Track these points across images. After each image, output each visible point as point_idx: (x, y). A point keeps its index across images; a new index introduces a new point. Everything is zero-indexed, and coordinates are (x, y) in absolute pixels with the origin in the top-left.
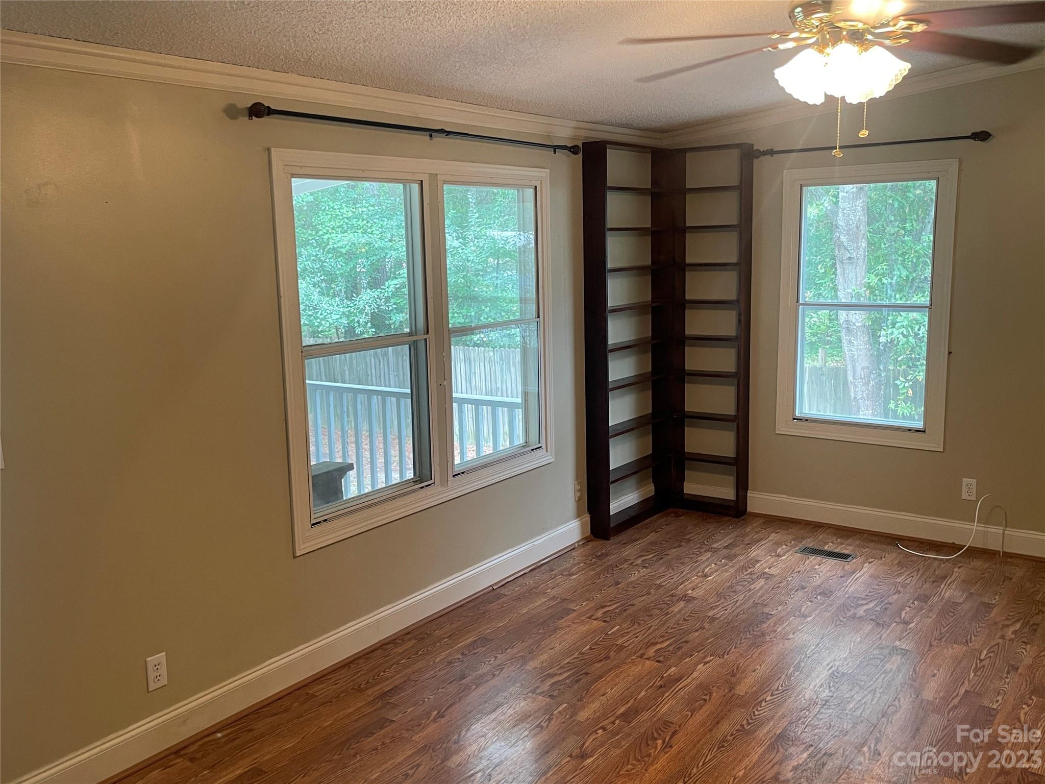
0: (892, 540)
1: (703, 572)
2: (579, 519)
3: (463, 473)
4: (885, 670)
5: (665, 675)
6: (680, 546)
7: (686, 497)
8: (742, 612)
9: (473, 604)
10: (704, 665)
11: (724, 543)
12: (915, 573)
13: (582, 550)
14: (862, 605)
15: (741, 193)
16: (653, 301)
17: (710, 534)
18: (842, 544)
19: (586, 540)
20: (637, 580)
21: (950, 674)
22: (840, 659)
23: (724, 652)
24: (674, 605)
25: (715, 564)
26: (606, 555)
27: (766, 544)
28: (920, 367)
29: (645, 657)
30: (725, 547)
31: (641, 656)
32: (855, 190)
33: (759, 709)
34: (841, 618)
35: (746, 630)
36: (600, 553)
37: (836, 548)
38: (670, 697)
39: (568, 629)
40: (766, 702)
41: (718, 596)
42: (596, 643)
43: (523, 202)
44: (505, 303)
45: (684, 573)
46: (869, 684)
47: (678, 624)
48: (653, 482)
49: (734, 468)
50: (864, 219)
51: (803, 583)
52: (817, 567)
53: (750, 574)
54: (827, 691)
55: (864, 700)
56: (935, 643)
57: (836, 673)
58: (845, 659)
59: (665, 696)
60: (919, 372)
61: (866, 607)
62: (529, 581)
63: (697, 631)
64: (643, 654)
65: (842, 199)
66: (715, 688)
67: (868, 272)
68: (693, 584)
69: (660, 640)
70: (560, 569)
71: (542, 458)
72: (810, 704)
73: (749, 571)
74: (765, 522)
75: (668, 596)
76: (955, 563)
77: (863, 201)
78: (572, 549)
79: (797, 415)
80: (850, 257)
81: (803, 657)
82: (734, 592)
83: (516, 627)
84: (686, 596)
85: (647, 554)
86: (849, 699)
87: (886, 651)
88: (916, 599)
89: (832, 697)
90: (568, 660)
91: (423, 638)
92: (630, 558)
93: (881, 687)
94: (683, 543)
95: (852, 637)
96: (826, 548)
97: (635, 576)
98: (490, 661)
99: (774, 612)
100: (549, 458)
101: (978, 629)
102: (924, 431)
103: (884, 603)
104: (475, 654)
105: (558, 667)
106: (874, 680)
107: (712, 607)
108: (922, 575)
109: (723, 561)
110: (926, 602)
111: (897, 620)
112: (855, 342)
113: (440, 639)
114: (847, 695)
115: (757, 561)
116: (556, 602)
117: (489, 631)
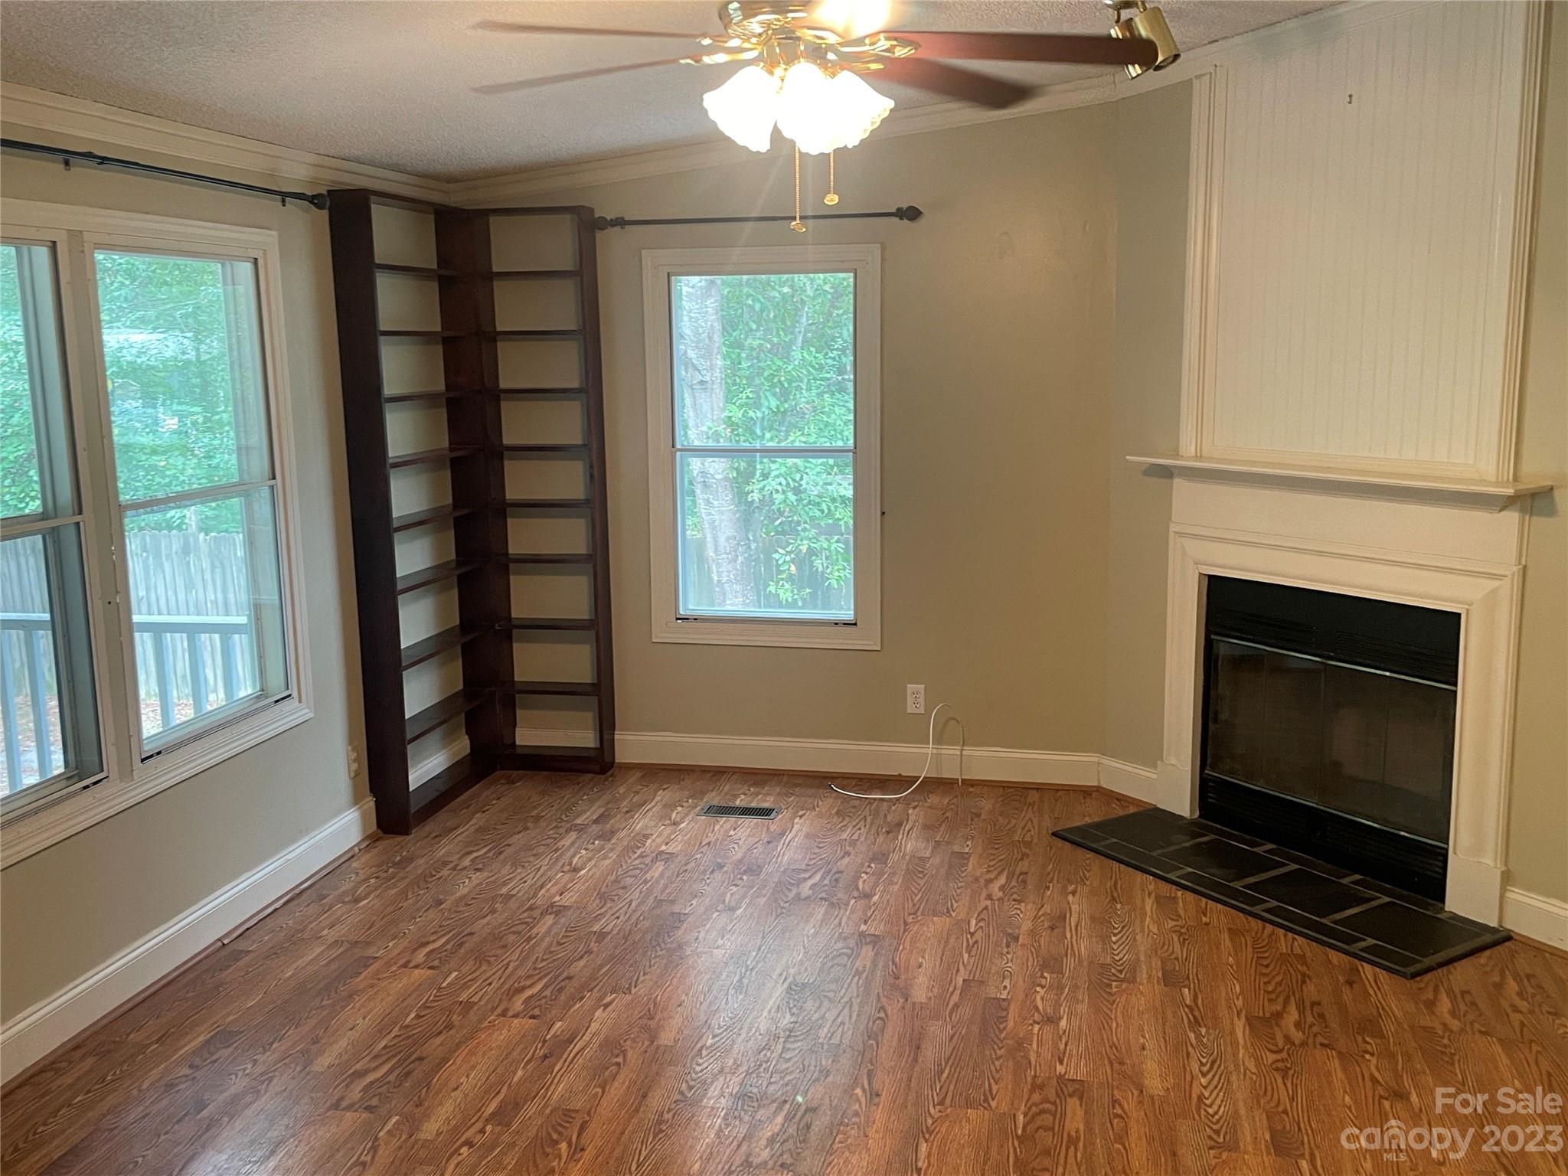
0: (821, 781)
1: (570, 864)
2: (357, 807)
3: (159, 753)
4: (857, 970)
5: (549, 1037)
6: (526, 829)
7: (519, 751)
8: (642, 918)
9: (191, 976)
10: (604, 1009)
11: (592, 814)
12: (862, 823)
13: (368, 856)
14: (805, 879)
15: (582, 281)
16: (451, 450)
17: (568, 805)
18: (758, 794)
19: (371, 840)
20: (470, 892)
21: (939, 960)
22: (795, 965)
23: (630, 985)
24: (538, 922)
25: (586, 849)
26: (411, 859)
27: (655, 807)
28: (802, 533)
29: (510, 1014)
30: (596, 821)
31: (504, 1014)
32: (703, 283)
33: (701, 1061)
34: (782, 904)
35: (654, 943)
36: (398, 858)
37: (751, 802)
38: (563, 1070)
39: (371, 992)
40: (707, 1049)
41: (601, 898)
42: (424, 1007)
43: (234, 284)
44: (145, 454)
45: (542, 871)
46: (841, 994)
47: (551, 952)
48: (467, 733)
49: (594, 700)
50: (718, 326)
51: (719, 860)
52: (732, 833)
53: (641, 856)
54: (788, 1015)
55: (839, 1020)
56: (910, 920)
57: (793, 987)
58: (802, 962)
59: (555, 1072)
60: (801, 540)
61: (810, 882)
62: (286, 921)
63: (581, 957)
64: (506, 1010)
65: (686, 296)
66: (629, 1043)
67: (727, 403)
68: (559, 886)
69: (528, 983)
70: (336, 893)
71: (294, 713)
72: (769, 1040)
73: (639, 852)
74: (643, 776)
75: (525, 911)
76: (907, 802)
77: (716, 301)
78: (350, 857)
79: (681, 612)
80: (702, 381)
81: (743, 971)
82: (624, 888)
83: (279, 1002)
84: (552, 905)
85: (476, 848)
86: (820, 1021)
87: (852, 943)
88: (872, 860)
89: (796, 1022)
90: (383, 1043)
91: (109, 1051)
92: (451, 859)
93: (858, 996)
94: (529, 824)
95: (804, 929)
96: (738, 803)
97: (466, 886)
98: (245, 1069)
99: (689, 909)
100: (305, 713)
101: (958, 891)
102: (855, 624)
103: (833, 872)
104: (215, 1061)
105: (368, 1058)
106: (846, 986)
107: (596, 917)
108: (871, 824)
109: (597, 842)
110: (885, 863)
111: (856, 894)
112: (715, 502)
113: (142, 1048)
114: (816, 1016)
115: (647, 836)
116: (342, 949)
117: (231, 1018)
